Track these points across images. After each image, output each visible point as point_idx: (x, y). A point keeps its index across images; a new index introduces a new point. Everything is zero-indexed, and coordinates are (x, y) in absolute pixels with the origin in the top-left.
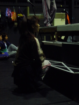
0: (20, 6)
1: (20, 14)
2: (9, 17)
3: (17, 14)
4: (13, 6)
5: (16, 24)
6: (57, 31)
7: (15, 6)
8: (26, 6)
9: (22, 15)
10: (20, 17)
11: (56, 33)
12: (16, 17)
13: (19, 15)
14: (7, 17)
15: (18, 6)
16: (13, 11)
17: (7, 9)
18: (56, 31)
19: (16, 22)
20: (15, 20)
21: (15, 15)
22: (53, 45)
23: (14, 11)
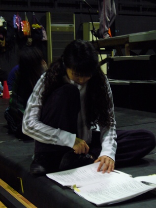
0: (35, 12)
1: (35, 24)
2: (19, 29)
3: (30, 25)
4: (24, 11)
5: (30, 40)
6: (130, 41)
7: (27, 12)
8: (45, 12)
9: (39, 26)
10: (36, 29)
11: (127, 45)
12: (29, 29)
13: (33, 25)
14: (16, 30)
15: (32, 12)
16: (25, 20)
17: (15, 15)
18: (128, 42)
19: (29, 37)
20: (28, 34)
21: (28, 27)
22: (133, 59)
23: (27, 19)
